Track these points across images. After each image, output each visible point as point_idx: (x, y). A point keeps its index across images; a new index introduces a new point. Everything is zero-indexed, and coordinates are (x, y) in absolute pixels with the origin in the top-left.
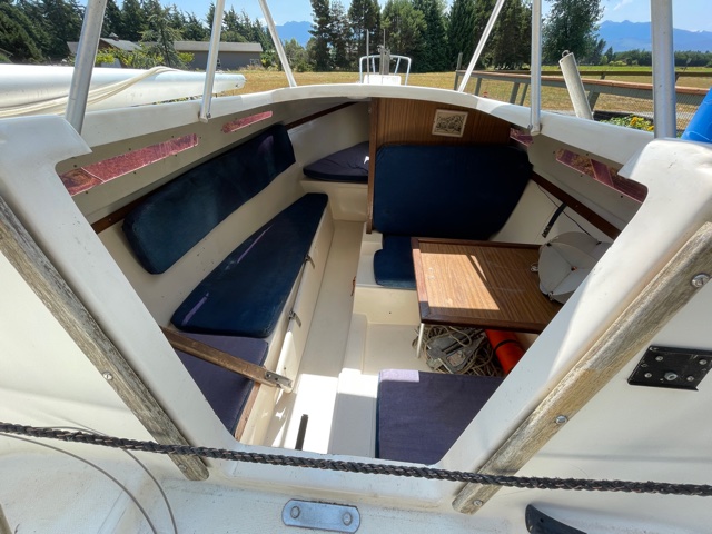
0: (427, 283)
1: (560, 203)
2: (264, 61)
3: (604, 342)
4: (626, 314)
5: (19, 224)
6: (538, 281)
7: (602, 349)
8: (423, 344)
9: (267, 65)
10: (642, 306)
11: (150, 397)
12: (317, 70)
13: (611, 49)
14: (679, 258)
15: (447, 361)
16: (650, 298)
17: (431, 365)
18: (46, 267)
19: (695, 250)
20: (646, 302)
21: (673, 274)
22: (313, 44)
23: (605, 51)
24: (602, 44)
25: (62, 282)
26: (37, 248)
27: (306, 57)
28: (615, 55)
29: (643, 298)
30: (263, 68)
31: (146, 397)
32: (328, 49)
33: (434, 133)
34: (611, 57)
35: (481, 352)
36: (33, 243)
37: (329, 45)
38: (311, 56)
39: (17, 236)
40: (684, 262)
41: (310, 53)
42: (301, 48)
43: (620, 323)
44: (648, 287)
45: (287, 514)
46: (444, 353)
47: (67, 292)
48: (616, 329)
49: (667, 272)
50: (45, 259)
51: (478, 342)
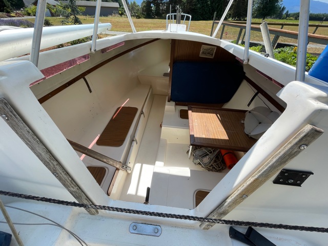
0: (194, 127)
1: (256, 91)
2: (120, 12)
3: (263, 168)
4: (273, 158)
5: (16, 114)
6: (244, 128)
7: (263, 171)
8: (191, 153)
9: (121, 14)
10: (279, 155)
11: (74, 183)
12: (146, 18)
13: (288, 12)
14: (295, 138)
15: (202, 161)
16: (282, 153)
17: (195, 162)
18: (28, 131)
19: (302, 135)
20: (281, 154)
21: (292, 144)
22: (144, 4)
23: (285, 12)
24: (284, 9)
25: (35, 137)
26: (24, 124)
27: (141, 11)
28: (289, 14)
29: (280, 152)
30: (119, 16)
31: (72, 183)
32: (152, 7)
33: (200, 56)
34: (288, 15)
35: (217, 157)
36: (22, 122)
37: (152, 5)
38: (143, 11)
39: (15, 119)
40: (297, 140)
41: (143, 9)
42: (138, 6)
43: (271, 161)
44: (282, 148)
45: (131, 228)
46: (200, 157)
47: (37, 141)
48: (268, 163)
49: (290, 143)
50: (28, 128)
51: (216, 153)
